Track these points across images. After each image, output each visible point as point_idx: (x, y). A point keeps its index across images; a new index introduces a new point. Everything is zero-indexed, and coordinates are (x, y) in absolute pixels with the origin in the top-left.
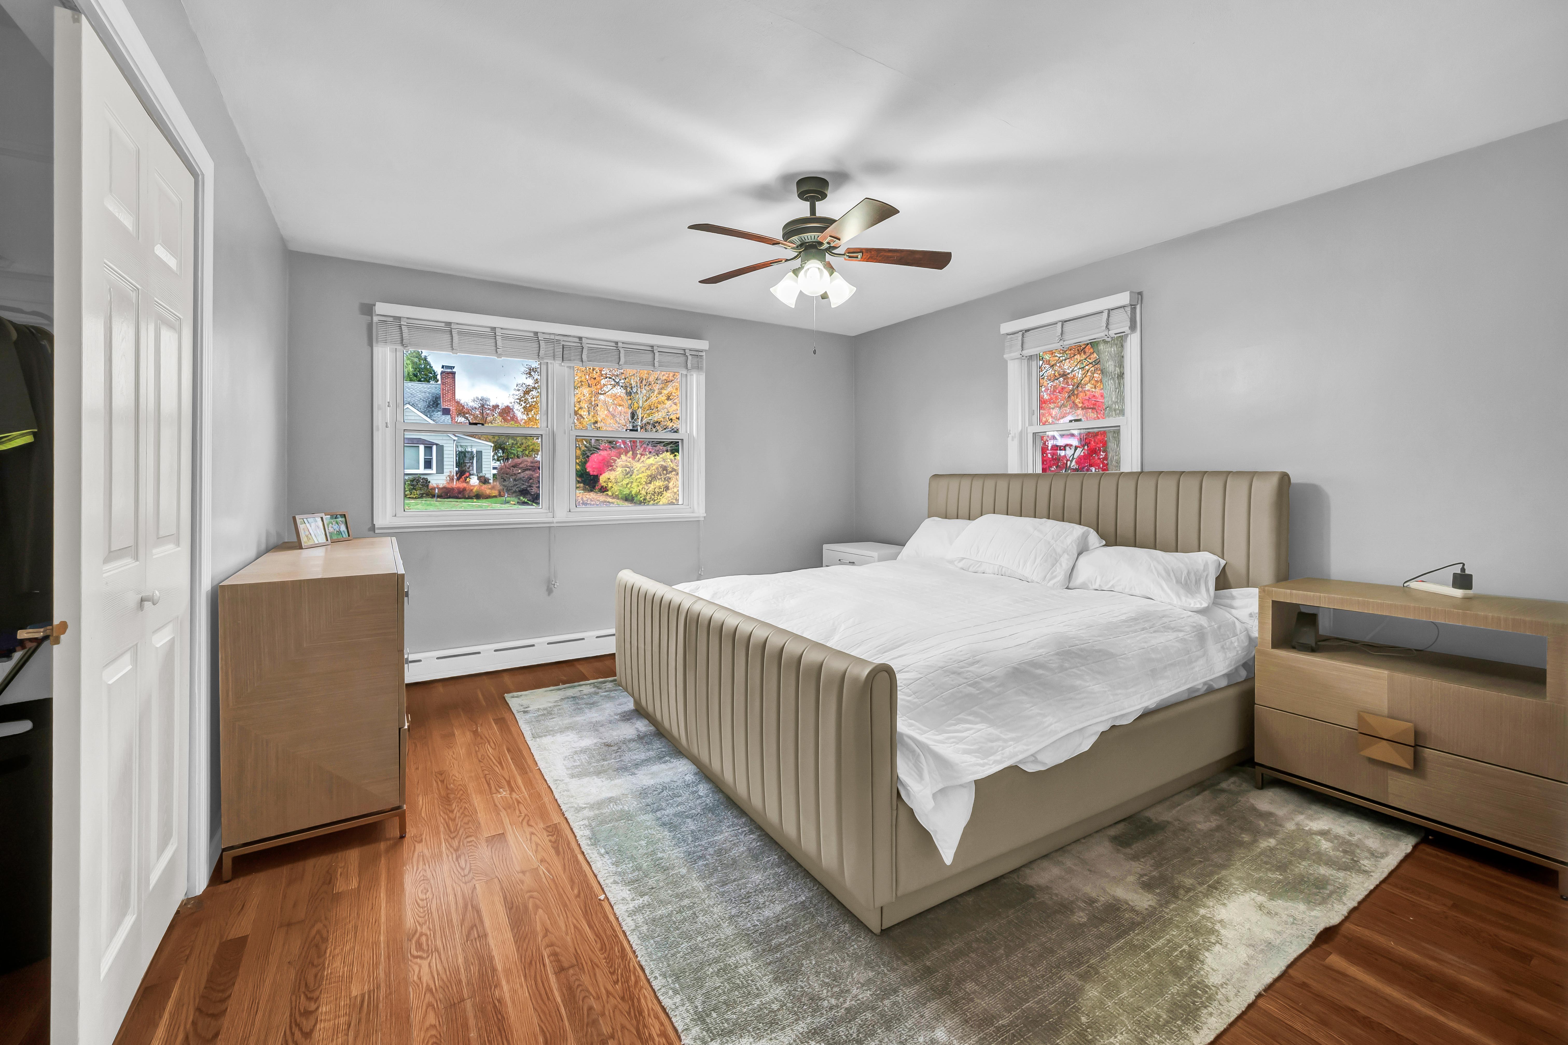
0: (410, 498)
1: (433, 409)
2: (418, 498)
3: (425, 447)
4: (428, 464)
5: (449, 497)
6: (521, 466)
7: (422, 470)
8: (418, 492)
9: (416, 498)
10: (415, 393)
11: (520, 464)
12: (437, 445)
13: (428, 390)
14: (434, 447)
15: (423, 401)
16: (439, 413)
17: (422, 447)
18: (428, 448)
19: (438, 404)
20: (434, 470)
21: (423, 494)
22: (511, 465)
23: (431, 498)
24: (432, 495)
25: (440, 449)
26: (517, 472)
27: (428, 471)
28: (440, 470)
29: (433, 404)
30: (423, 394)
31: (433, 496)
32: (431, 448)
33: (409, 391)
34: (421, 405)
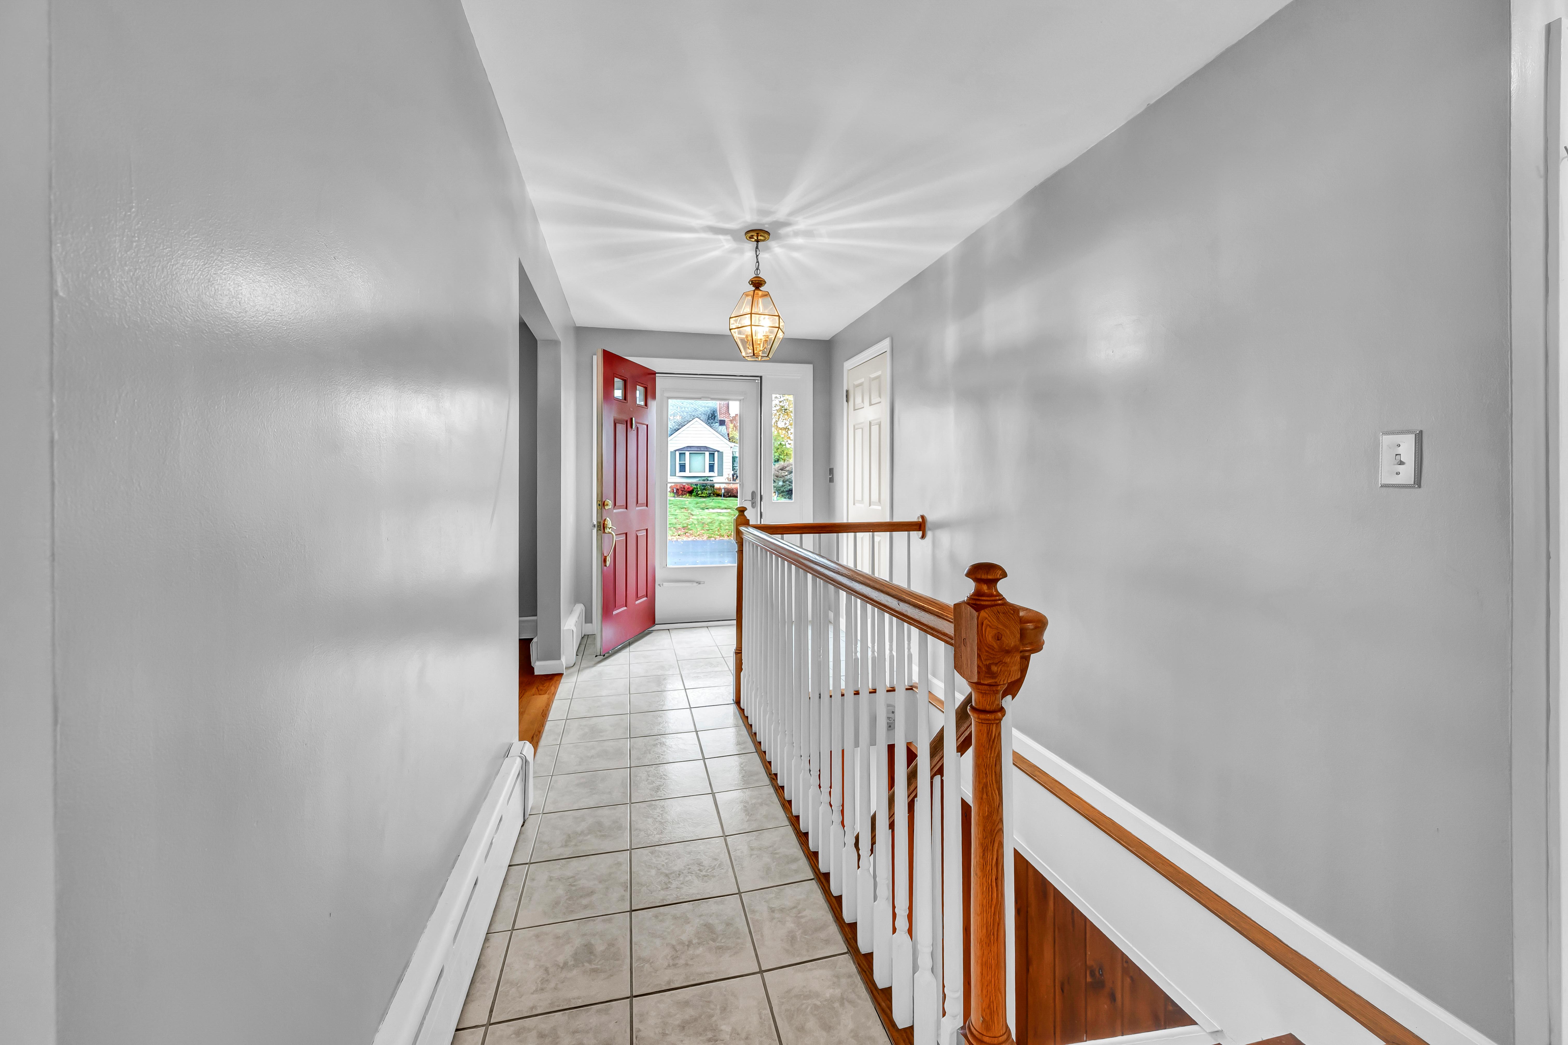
0: (701, 497)
1: (712, 421)
2: (707, 497)
3: (710, 453)
4: (711, 468)
5: (730, 496)
6: (787, 469)
7: (707, 473)
8: (707, 492)
9: (705, 497)
10: (698, 407)
11: (786, 467)
12: (718, 451)
13: (707, 405)
14: (716, 454)
15: (704, 414)
16: (717, 424)
17: (707, 454)
18: (712, 455)
19: (715, 417)
20: (715, 473)
21: (710, 494)
22: (779, 468)
23: (716, 497)
24: (716, 494)
25: (721, 454)
26: (783, 474)
27: (711, 474)
28: (721, 474)
29: (712, 416)
30: (703, 408)
31: (718, 495)
32: (714, 454)
33: (693, 406)
34: (704, 417)
